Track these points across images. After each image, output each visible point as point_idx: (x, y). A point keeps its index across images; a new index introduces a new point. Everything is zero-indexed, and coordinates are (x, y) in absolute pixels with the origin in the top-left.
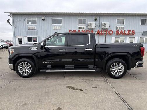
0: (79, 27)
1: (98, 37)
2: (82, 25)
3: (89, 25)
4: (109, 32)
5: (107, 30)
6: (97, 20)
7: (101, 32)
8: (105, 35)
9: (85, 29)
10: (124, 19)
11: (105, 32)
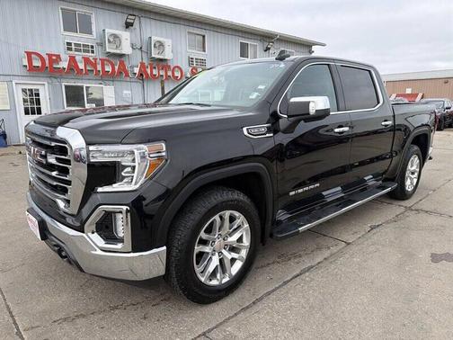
0: (69, 44)
1: (140, 85)
2: (79, 35)
3: (109, 42)
4: (173, 73)
5: (164, 63)
6: (132, 25)
7: (152, 72)
8: (162, 82)
9: (93, 52)
10: (204, 37)
11: (162, 73)
